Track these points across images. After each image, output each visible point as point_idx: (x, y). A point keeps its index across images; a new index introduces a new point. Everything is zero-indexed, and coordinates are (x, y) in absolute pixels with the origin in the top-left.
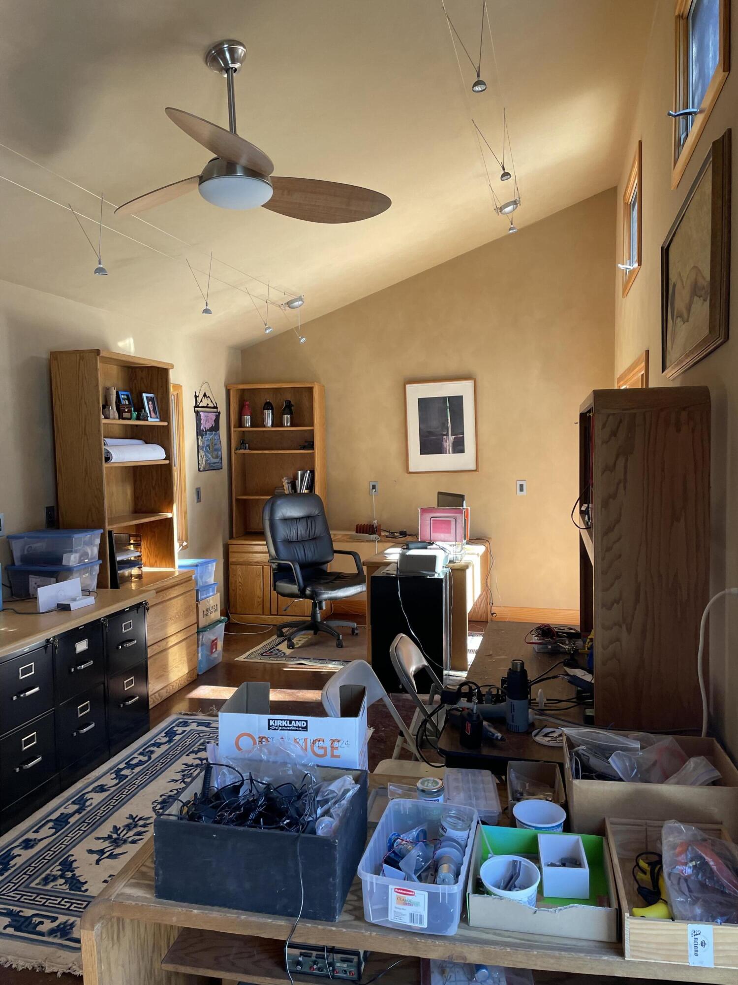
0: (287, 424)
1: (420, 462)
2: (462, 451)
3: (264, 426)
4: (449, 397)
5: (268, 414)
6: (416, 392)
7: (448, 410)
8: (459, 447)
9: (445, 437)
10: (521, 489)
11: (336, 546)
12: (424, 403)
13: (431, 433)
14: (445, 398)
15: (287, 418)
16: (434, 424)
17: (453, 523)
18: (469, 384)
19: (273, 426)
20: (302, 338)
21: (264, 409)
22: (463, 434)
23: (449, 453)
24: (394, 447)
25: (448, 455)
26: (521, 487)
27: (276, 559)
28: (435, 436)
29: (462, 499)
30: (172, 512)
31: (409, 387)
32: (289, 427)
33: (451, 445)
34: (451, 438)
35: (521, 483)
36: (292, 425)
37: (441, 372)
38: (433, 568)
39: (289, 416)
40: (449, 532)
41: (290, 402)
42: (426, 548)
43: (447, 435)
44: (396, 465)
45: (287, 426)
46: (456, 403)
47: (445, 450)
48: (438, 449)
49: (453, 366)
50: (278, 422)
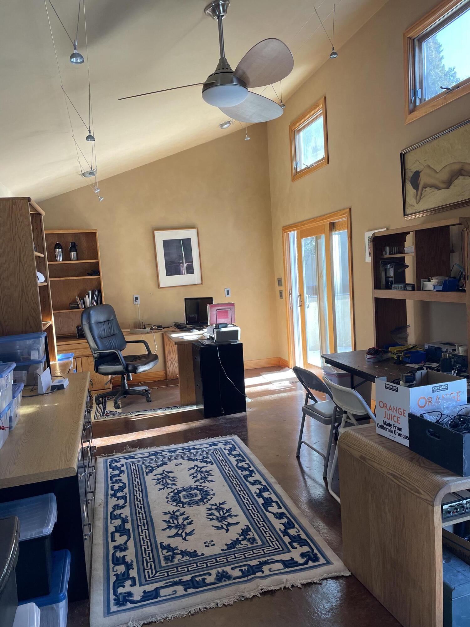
0: (74, 259)
1: (166, 281)
2: (193, 273)
3: (56, 261)
4: (182, 239)
5: (59, 252)
6: (161, 236)
7: (182, 247)
8: (190, 270)
9: (181, 264)
10: (228, 294)
11: (127, 338)
12: (167, 244)
13: (172, 262)
14: (180, 240)
15: (73, 254)
16: (174, 256)
17: (229, 312)
18: (194, 231)
19: (63, 260)
20: (101, 198)
21: (55, 248)
22: (192, 262)
23: (185, 274)
24: (149, 272)
25: (184, 275)
26: (228, 292)
27: (98, 350)
28: (174, 264)
29: (211, 300)
30: (51, 320)
31: (156, 233)
32: (76, 260)
33: (185, 269)
34: (185, 265)
35: (228, 290)
36: (78, 260)
37: (176, 224)
38: (236, 338)
39: (75, 253)
40: (227, 317)
41: (74, 243)
42: (227, 327)
43: (183, 263)
44: (151, 284)
45: (74, 260)
46: (187, 243)
47: (182, 272)
48: (177, 272)
49: (183, 220)
50: (66, 257)
